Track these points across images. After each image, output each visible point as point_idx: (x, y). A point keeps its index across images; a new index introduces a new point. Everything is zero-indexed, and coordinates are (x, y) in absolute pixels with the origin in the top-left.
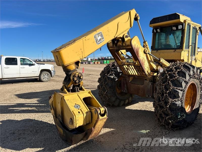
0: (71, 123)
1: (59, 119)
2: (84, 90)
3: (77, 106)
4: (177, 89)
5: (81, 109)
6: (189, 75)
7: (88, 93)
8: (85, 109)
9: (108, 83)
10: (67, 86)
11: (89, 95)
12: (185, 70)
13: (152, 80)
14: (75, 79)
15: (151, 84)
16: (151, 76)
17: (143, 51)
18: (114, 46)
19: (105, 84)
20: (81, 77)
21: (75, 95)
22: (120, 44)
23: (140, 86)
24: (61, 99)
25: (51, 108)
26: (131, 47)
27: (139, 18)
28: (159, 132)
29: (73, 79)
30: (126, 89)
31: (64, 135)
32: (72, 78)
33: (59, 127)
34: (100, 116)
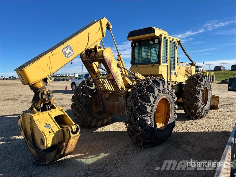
0: (42, 144)
1: (30, 140)
2: (55, 108)
3: (48, 126)
4: (146, 104)
5: (51, 129)
6: (158, 90)
7: (60, 111)
8: (56, 128)
9: (82, 101)
10: (36, 105)
11: (61, 113)
12: (154, 84)
13: (126, 97)
14: (44, 97)
15: (124, 100)
16: (125, 91)
17: (117, 64)
18: (87, 57)
19: (78, 102)
20: (51, 95)
21: (45, 114)
22: (93, 54)
23: (116, 103)
24: (30, 119)
25: (21, 129)
26: (103, 58)
27: (111, 27)
28: (131, 151)
29: (42, 97)
30: (102, 107)
31: (37, 155)
32: (40, 96)
33: (32, 148)
34: (71, 134)
